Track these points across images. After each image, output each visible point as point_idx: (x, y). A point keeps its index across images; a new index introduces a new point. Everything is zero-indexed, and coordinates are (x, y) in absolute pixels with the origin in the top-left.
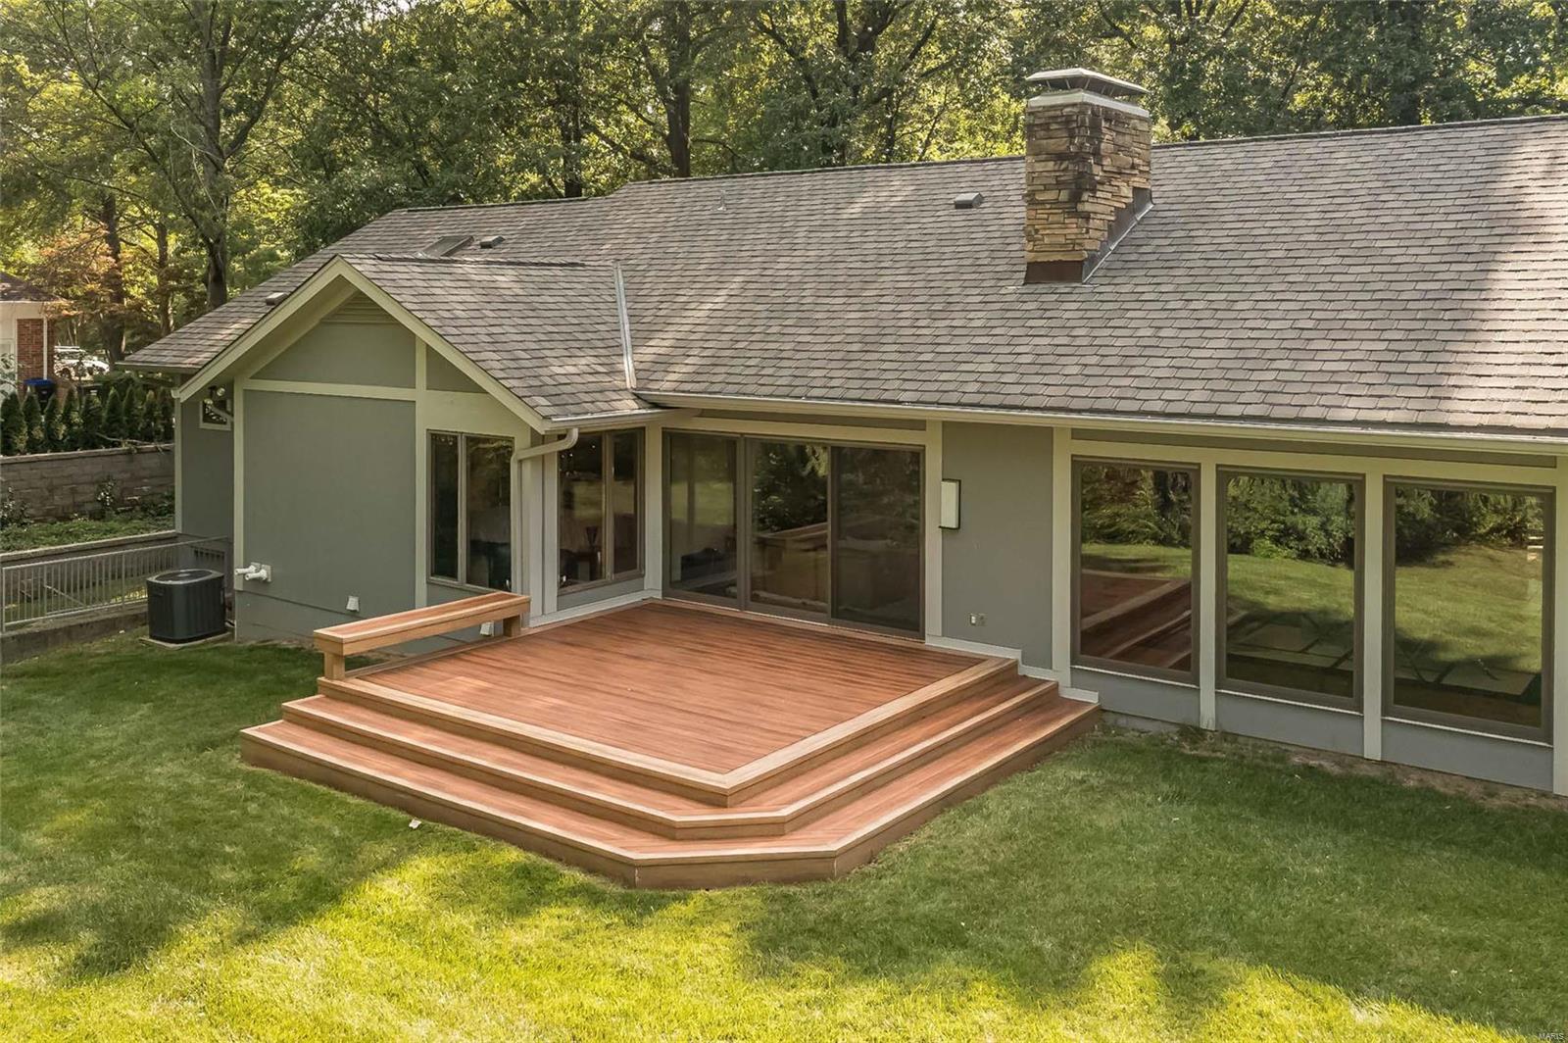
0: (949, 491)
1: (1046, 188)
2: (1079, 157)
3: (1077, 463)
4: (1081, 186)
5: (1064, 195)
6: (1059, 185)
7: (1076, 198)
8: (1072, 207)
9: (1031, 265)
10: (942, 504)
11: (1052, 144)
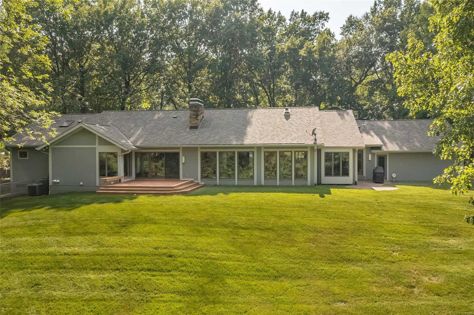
0: (184, 157)
1: (193, 115)
2: (197, 111)
3: (201, 152)
4: (197, 115)
5: (195, 117)
6: (194, 115)
7: (197, 117)
8: (196, 118)
9: (190, 127)
10: (182, 159)
11: (193, 109)
